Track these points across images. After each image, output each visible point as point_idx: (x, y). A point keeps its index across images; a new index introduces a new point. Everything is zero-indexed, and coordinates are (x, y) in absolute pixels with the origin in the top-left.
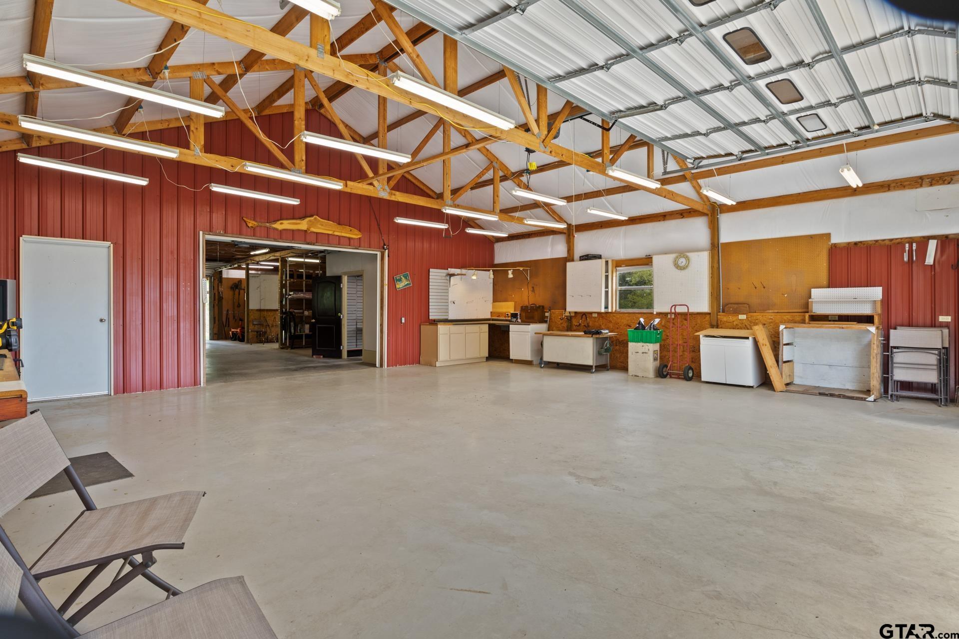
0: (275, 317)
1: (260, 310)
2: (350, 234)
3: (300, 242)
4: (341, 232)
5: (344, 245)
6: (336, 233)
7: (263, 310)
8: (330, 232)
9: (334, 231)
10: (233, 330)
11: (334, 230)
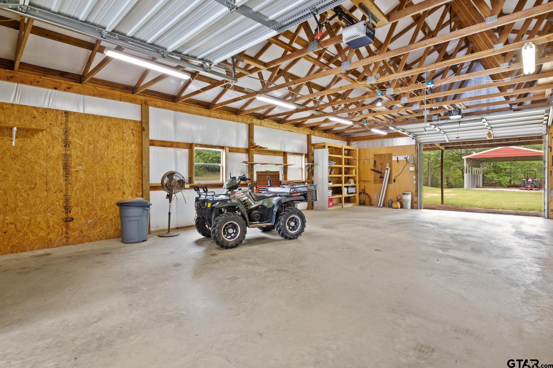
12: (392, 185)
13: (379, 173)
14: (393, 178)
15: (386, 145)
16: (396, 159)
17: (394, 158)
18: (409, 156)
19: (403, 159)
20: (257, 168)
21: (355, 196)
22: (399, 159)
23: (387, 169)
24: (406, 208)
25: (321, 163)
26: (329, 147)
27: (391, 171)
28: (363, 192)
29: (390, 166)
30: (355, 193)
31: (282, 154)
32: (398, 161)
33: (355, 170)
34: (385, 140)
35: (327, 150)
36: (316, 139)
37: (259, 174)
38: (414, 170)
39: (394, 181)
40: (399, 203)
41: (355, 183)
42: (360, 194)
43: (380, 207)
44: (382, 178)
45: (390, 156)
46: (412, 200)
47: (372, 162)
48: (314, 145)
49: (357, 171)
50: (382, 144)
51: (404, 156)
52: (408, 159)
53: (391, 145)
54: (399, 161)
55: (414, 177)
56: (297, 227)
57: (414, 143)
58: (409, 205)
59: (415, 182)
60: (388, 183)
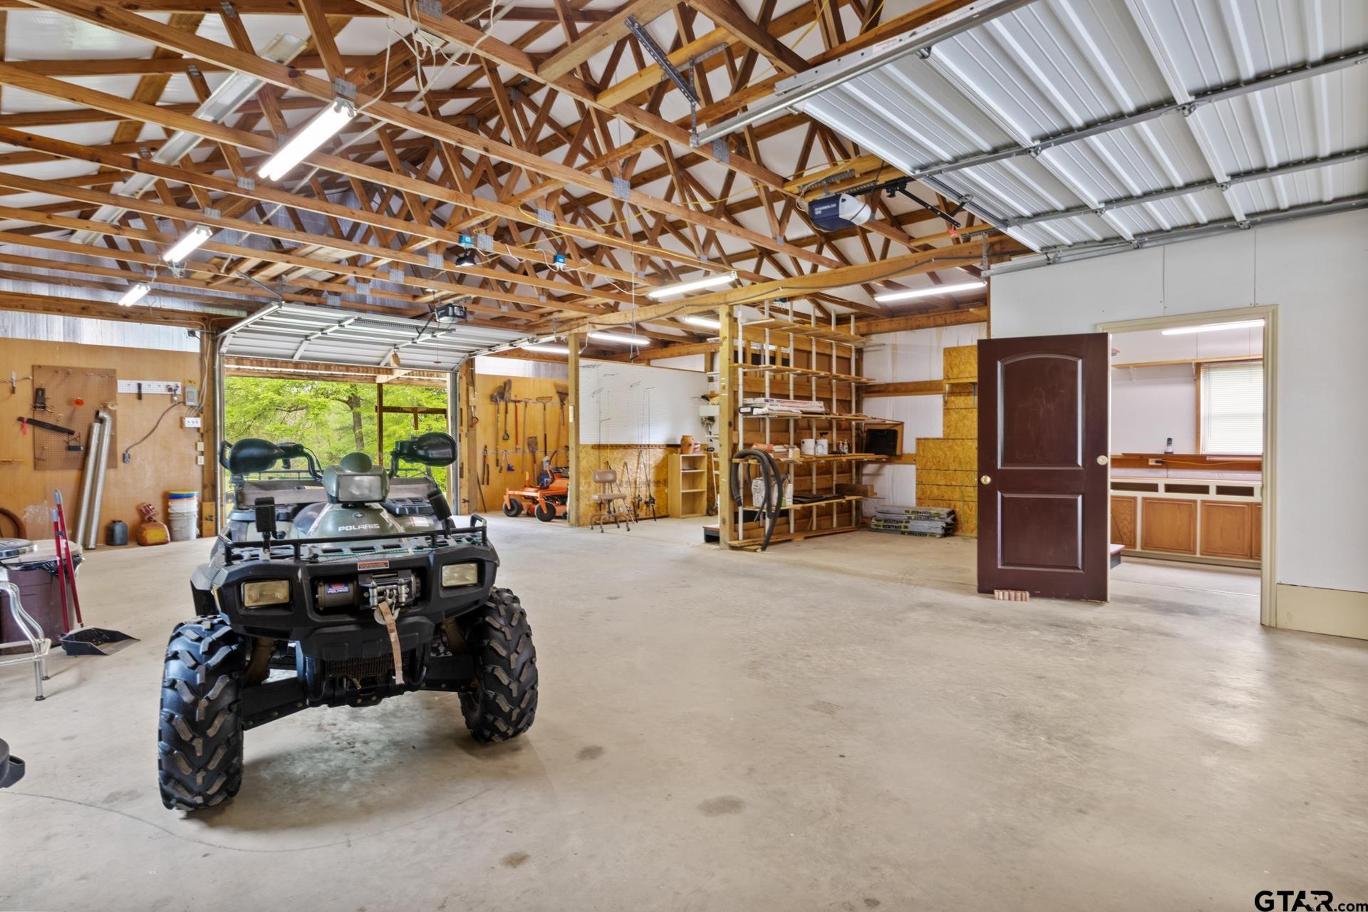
0: (626, 464)
1: (599, 447)
7: (605, 447)
10: (511, 492)
12: (121, 472)
14: (124, 449)
16: (135, 391)
17: (125, 387)
18: (181, 384)
19: (164, 391)
22: (144, 391)
23: (101, 421)
27: (114, 427)
29: (113, 412)
32: (140, 396)
38: (199, 425)
39: (130, 457)
44: (75, 449)
45: (110, 378)
46: (200, 513)
51: (165, 383)
52: (179, 390)
54: (143, 396)
55: (201, 447)
57: (199, 348)
58: (193, 528)
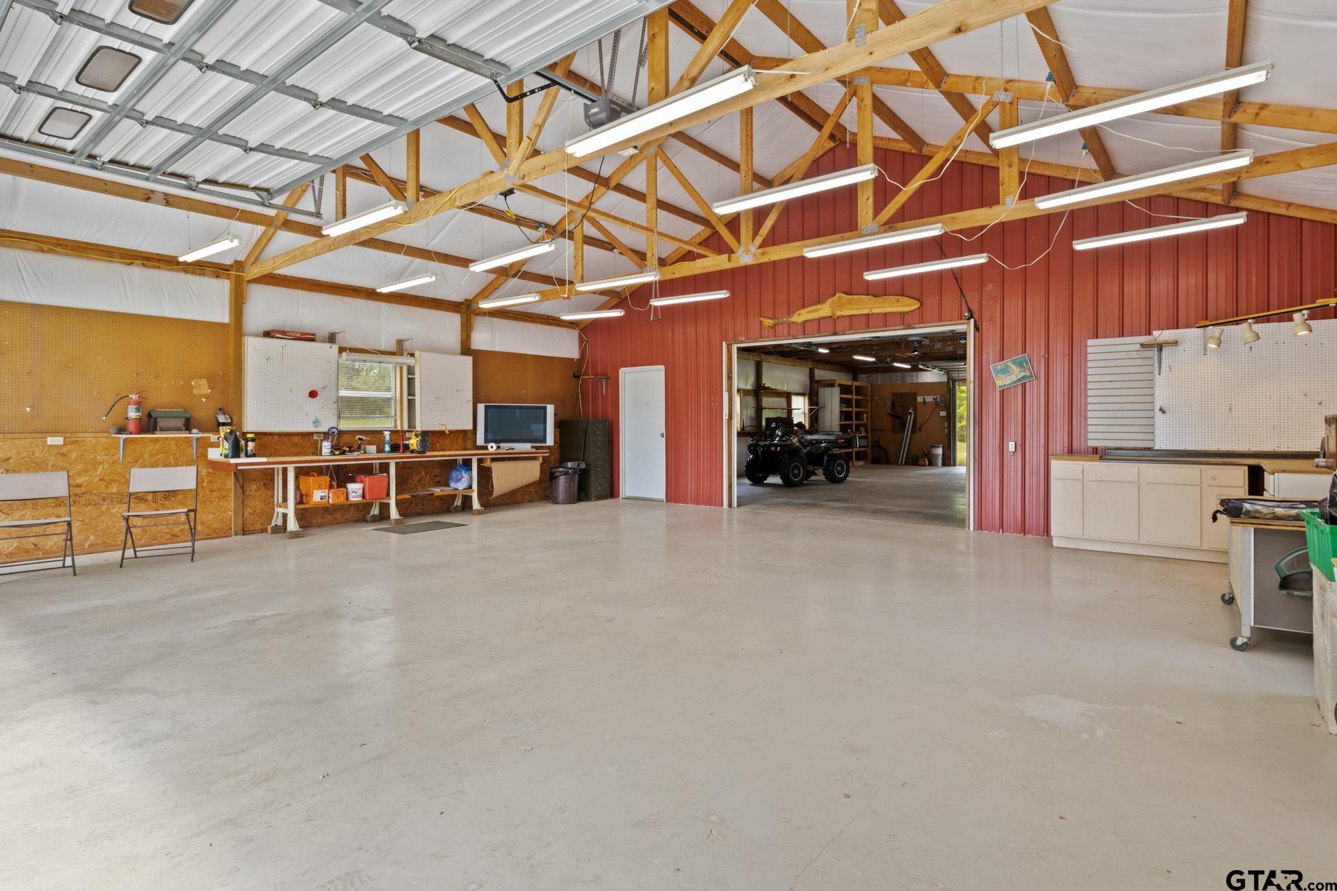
2: (896, 306)
3: (826, 334)
4: (883, 307)
5: (895, 326)
6: (876, 311)
8: (866, 311)
9: (871, 308)
11: (870, 306)
12: (917, 436)
13: (899, 420)
14: (918, 426)
15: (908, 381)
16: (922, 401)
17: (920, 399)
18: (939, 397)
19: (932, 400)
20: (766, 414)
21: (866, 451)
22: (927, 400)
23: (911, 413)
24: (936, 465)
25: (828, 406)
26: (839, 385)
27: (915, 416)
28: (876, 445)
29: (915, 410)
30: (867, 447)
31: (786, 396)
32: (924, 403)
33: (867, 415)
34: (907, 374)
35: (837, 390)
36: (821, 374)
37: (769, 420)
38: (945, 415)
39: (920, 430)
40: (926, 459)
41: (867, 432)
42: (873, 447)
43: (901, 464)
44: (903, 425)
45: (914, 396)
46: (943, 455)
47: (889, 404)
48: (818, 382)
49: (869, 415)
50: (903, 379)
51: (933, 397)
52: (938, 400)
53: (915, 381)
54: (926, 404)
55: (946, 424)
56: (843, 471)
57: (946, 380)
58: (940, 461)
59: (946, 431)
60: (912, 432)
